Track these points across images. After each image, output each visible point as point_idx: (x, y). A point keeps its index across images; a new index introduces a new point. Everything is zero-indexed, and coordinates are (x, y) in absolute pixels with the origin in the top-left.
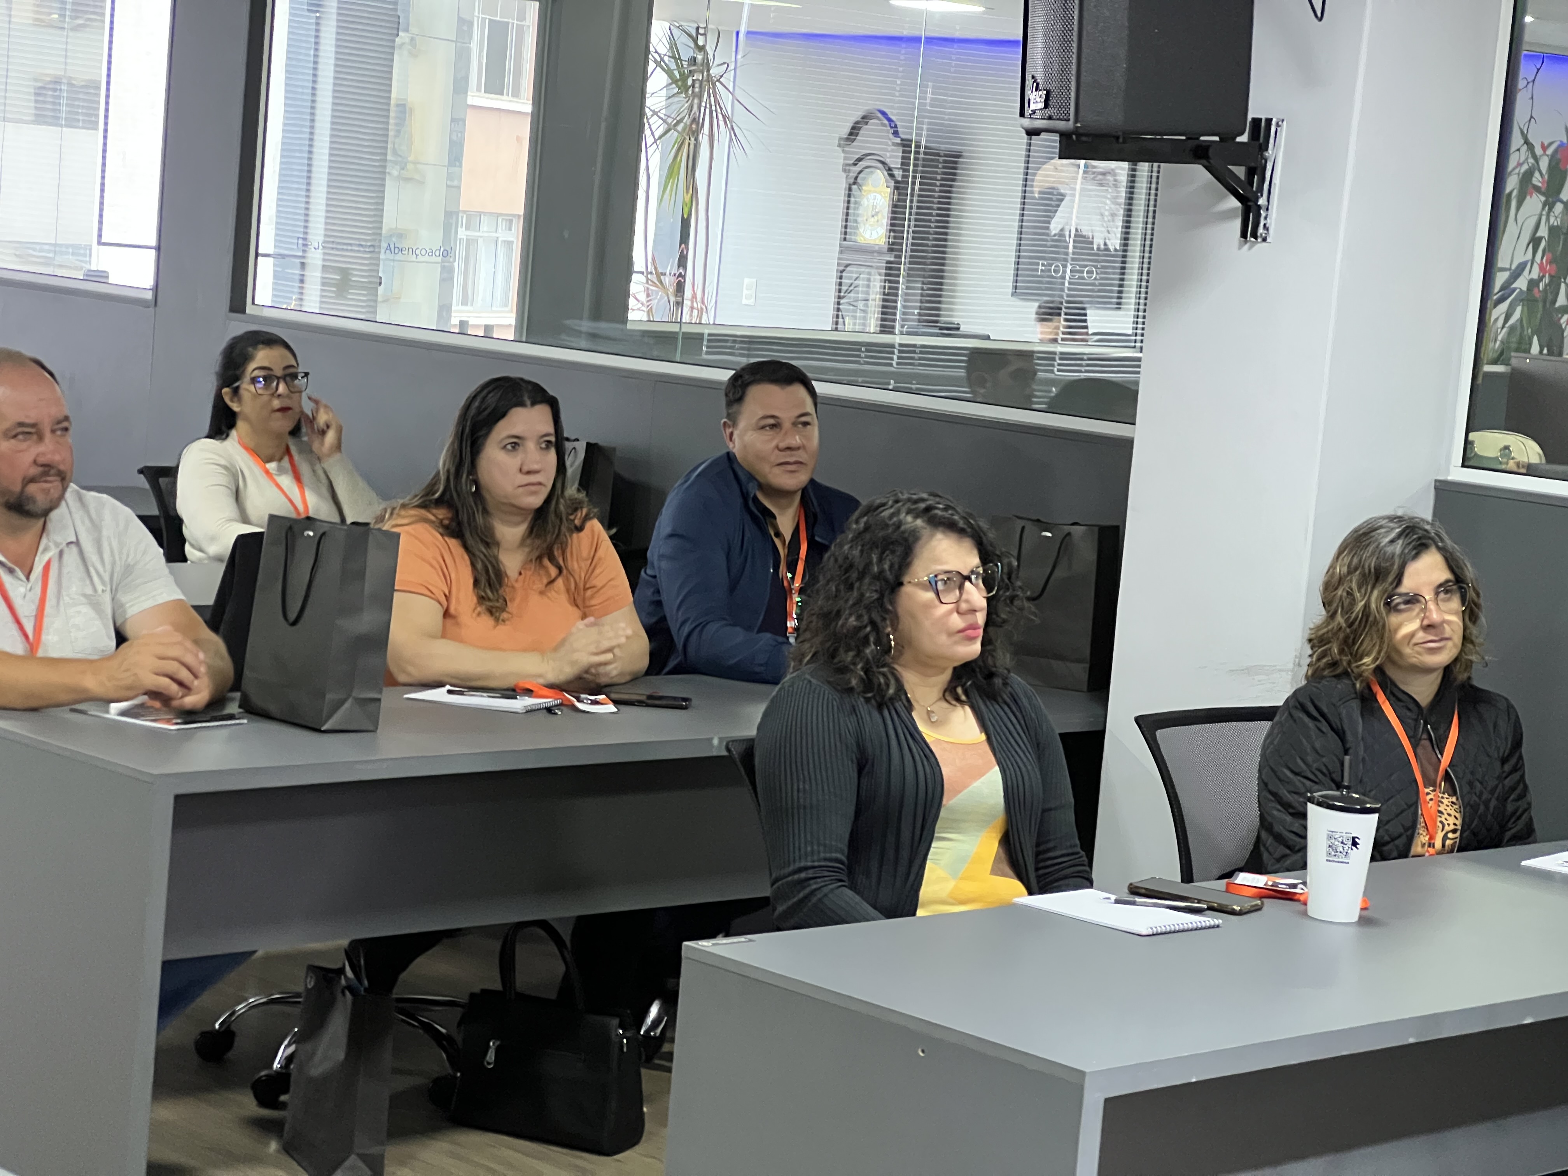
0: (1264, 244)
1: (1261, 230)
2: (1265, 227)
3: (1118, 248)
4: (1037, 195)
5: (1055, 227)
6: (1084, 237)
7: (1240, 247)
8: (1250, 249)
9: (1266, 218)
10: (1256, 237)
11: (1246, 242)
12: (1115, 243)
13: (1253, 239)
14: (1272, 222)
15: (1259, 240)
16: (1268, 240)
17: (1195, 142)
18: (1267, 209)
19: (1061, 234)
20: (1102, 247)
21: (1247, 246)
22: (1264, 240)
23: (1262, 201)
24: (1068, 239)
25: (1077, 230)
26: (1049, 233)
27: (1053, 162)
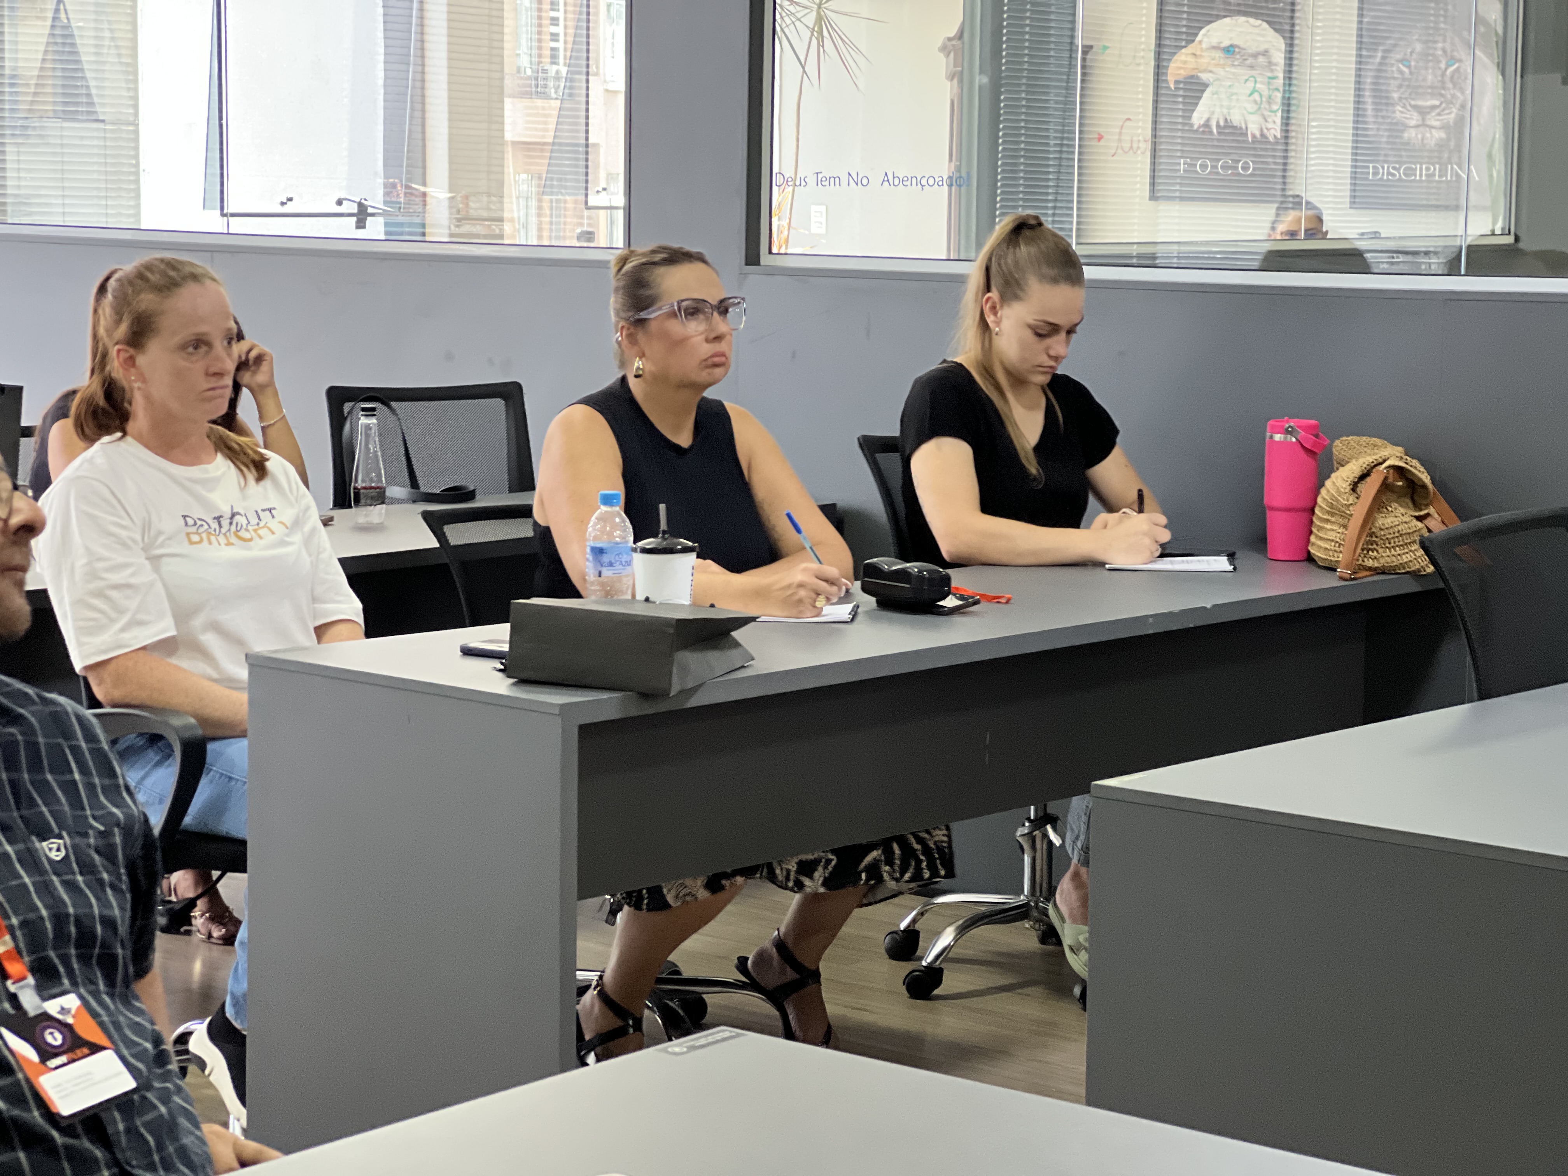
3: (1279, 136)
4: (1172, 86)
5: (1198, 118)
6: (1235, 127)
12: (1275, 130)
19: (1207, 125)
20: (1258, 134)
24: (1215, 131)
25: (1226, 120)
26: (1192, 125)
27: (1191, 48)
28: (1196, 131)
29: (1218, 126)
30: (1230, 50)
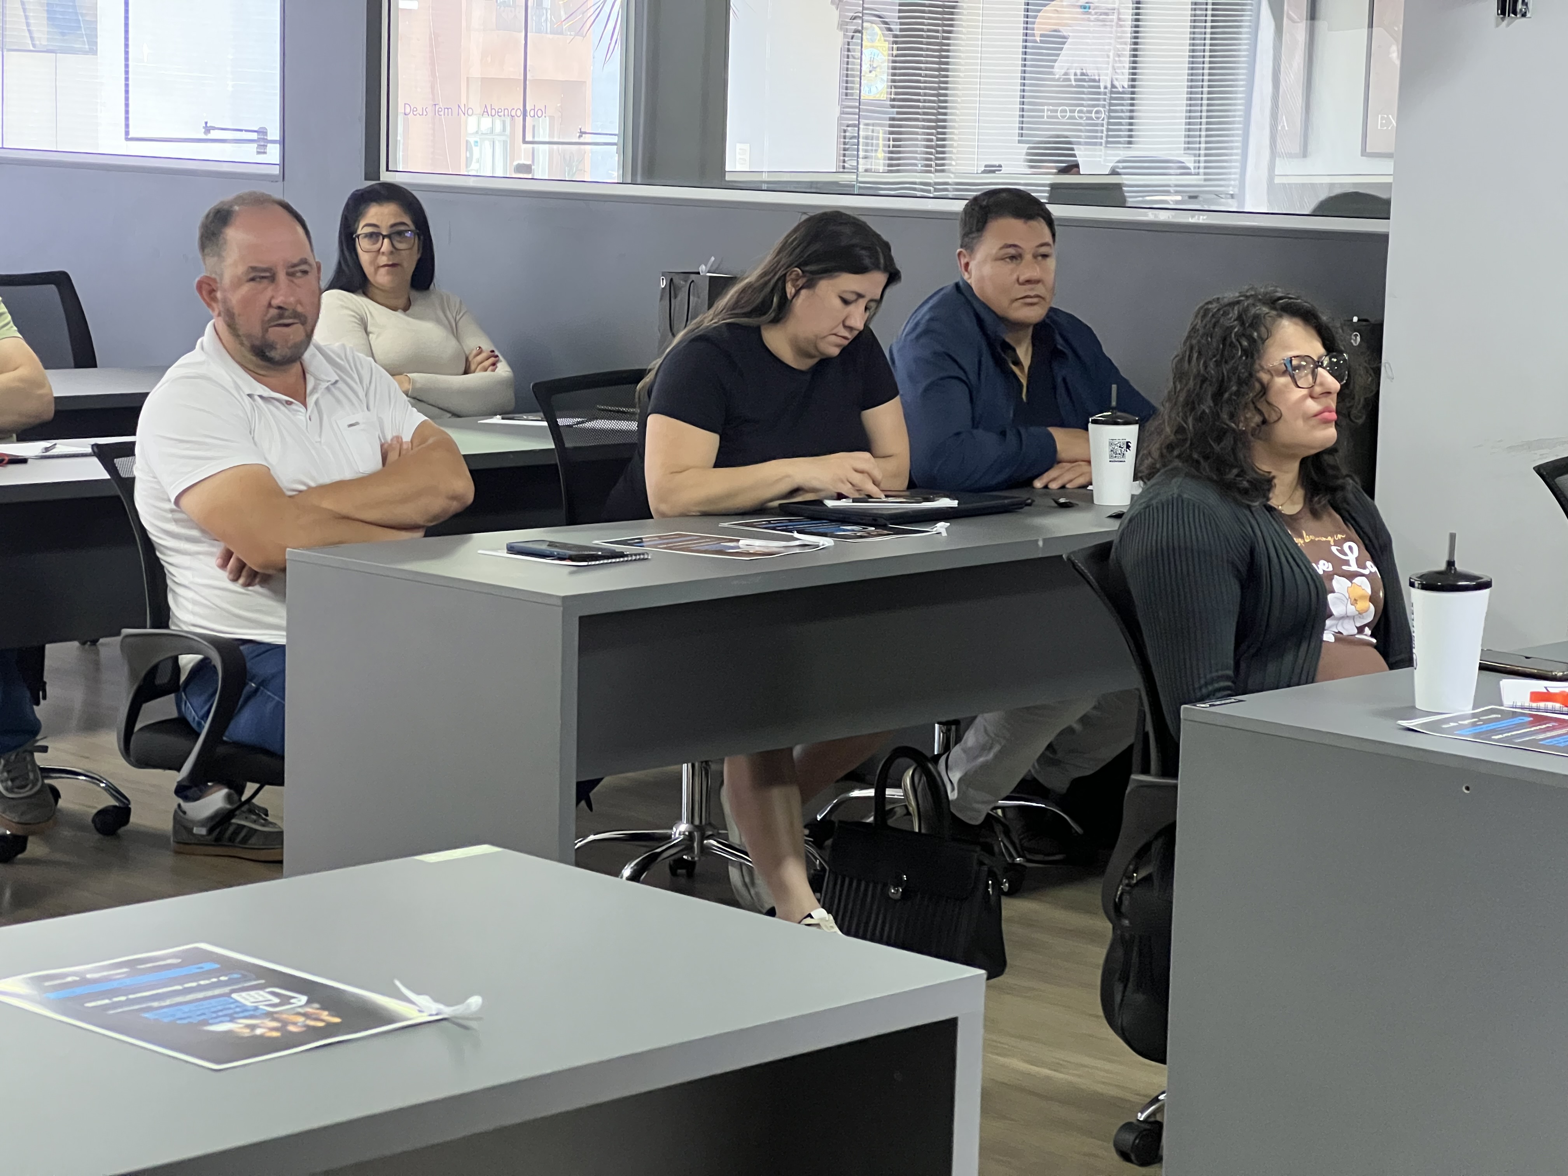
0: (1524, 19)
1: (1520, 6)
2: (1524, 2)
3: (1127, 86)
4: (1038, 39)
5: (1059, 69)
6: (1090, 80)
7: (1497, 25)
8: (1508, 25)
10: (1516, 15)
11: (1503, 19)
12: (1123, 82)
13: (1513, 15)
15: (1518, 16)
16: (1528, 15)
19: (1066, 74)
21: (1506, 22)
22: (1524, 15)
24: (1073, 79)
25: (1082, 70)
26: (1054, 74)
27: (1052, 6)
28: (1058, 79)
29: (1076, 76)
30: (1086, 7)
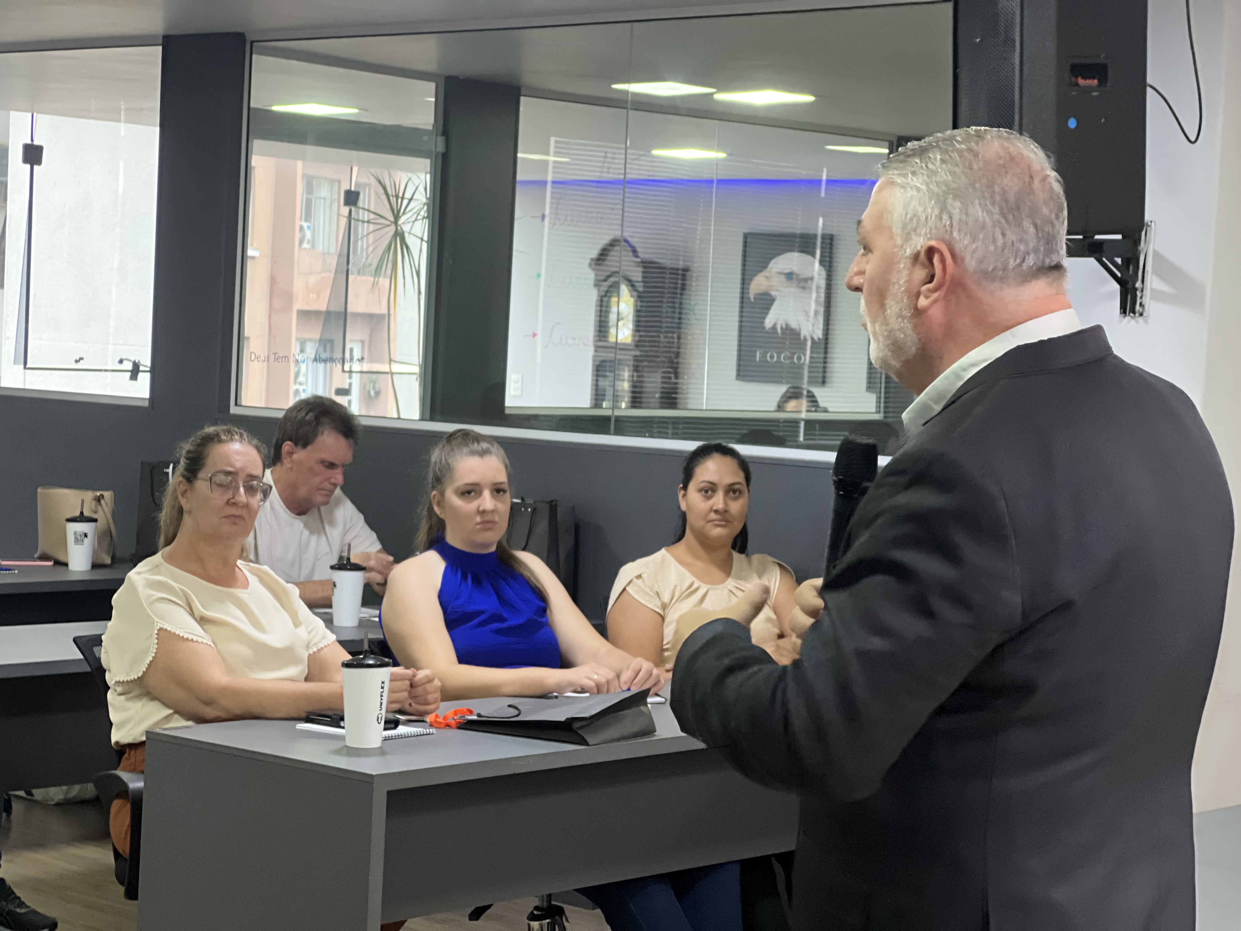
0: (1141, 318)
1: (1138, 307)
2: (1141, 304)
3: (822, 338)
4: (752, 300)
5: (769, 322)
7: (1120, 322)
8: (1128, 322)
9: (1141, 297)
10: (1134, 313)
11: (1124, 317)
12: (819, 334)
13: (1132, 315)
14: (1147, 300)
15: (1137, 315)
16: (1145, 314)
17: (1091, 240)
18: (1142, 291)
19: (774, 327)
20: (808, 337)
21: (1126, 319)
22: (1141, 315)
23: (1138, 285)
24: (779, 331)
25: (787, 325)
26: (764, 328)
27: (764, 273)
28: (767, 332)
29: (782, 328)
30: (790, 276)
